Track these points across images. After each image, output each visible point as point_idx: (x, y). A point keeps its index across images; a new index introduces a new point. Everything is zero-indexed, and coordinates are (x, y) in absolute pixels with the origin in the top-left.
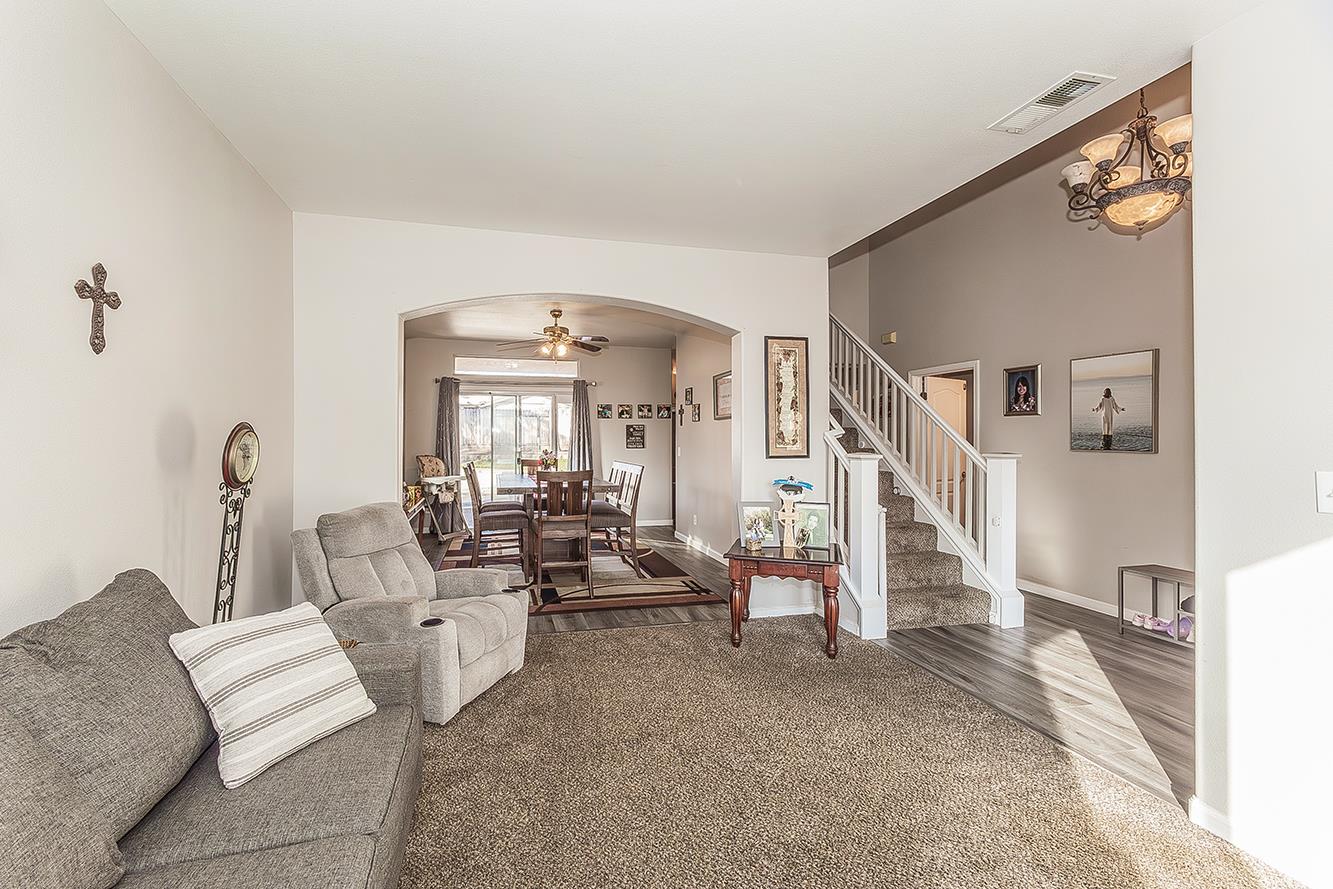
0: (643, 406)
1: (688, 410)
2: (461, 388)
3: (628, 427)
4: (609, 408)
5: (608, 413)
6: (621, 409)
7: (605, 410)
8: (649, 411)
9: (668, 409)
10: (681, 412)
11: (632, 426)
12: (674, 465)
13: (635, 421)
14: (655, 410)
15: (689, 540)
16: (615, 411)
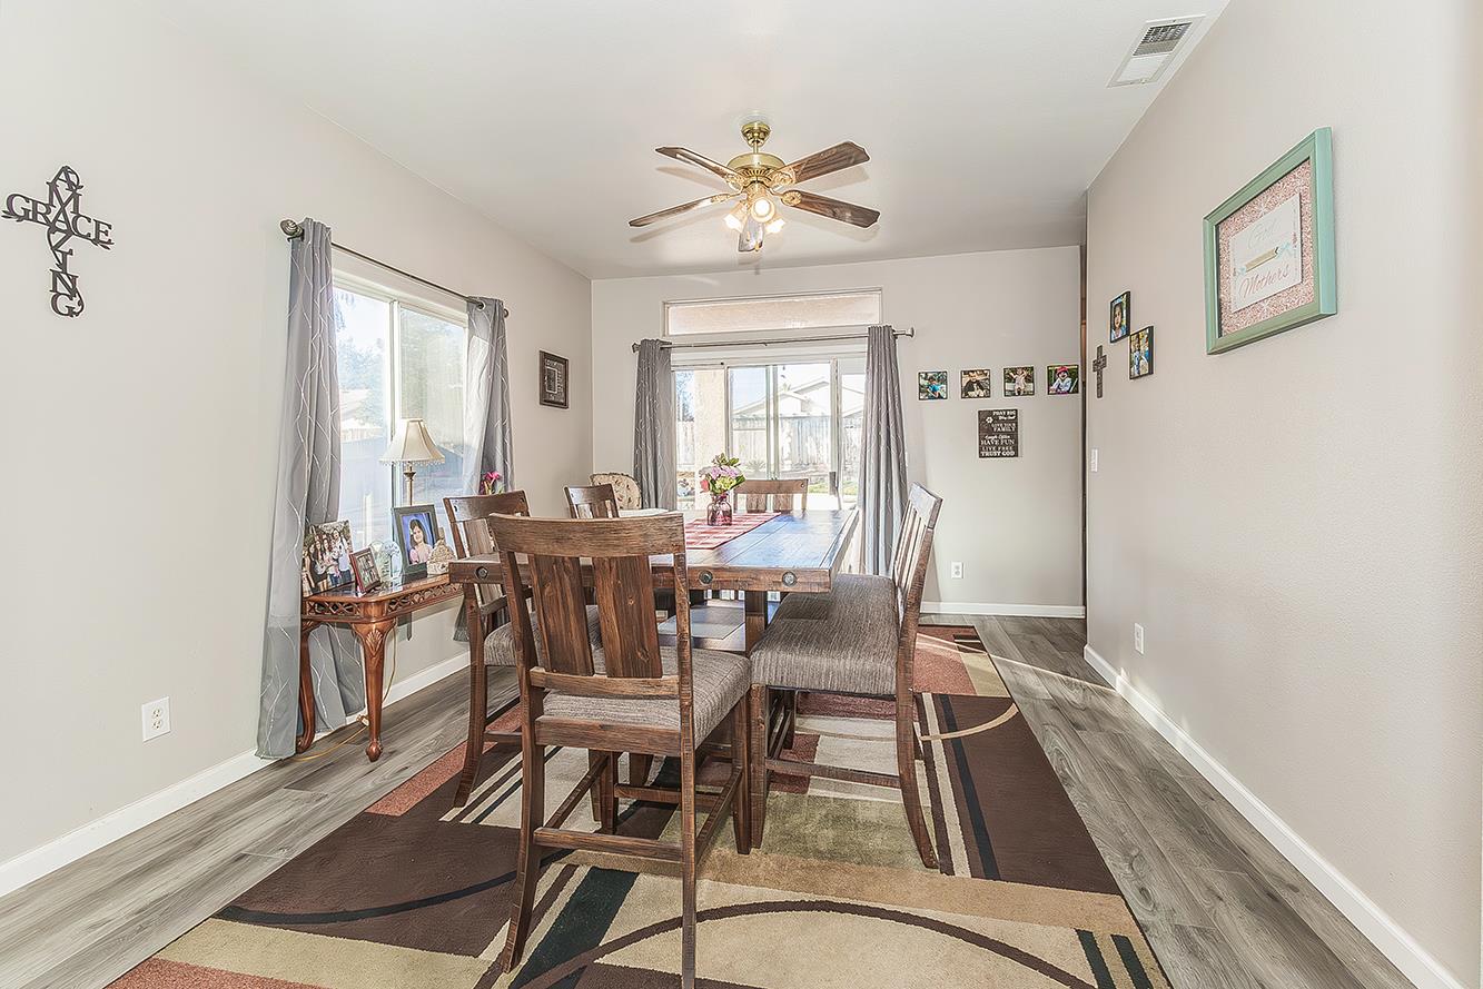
0: (1014, 371)
1: (1118, 355)
2: (675, 357)
3: (983, 415)
4: (942, 378)
5: (941, 388)
6: (966, 379)
7: (932, 386)
8: (1029, 379)
9: (1073, 374)
10: (1100, 364)
11: (990, 413)
12: (1084, 495)
13: (998, 402)
14: (1041, 377)
15: (1120, 682)
16: (955, 384)
